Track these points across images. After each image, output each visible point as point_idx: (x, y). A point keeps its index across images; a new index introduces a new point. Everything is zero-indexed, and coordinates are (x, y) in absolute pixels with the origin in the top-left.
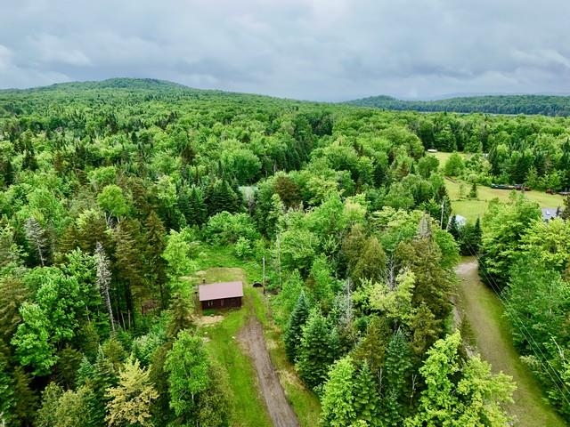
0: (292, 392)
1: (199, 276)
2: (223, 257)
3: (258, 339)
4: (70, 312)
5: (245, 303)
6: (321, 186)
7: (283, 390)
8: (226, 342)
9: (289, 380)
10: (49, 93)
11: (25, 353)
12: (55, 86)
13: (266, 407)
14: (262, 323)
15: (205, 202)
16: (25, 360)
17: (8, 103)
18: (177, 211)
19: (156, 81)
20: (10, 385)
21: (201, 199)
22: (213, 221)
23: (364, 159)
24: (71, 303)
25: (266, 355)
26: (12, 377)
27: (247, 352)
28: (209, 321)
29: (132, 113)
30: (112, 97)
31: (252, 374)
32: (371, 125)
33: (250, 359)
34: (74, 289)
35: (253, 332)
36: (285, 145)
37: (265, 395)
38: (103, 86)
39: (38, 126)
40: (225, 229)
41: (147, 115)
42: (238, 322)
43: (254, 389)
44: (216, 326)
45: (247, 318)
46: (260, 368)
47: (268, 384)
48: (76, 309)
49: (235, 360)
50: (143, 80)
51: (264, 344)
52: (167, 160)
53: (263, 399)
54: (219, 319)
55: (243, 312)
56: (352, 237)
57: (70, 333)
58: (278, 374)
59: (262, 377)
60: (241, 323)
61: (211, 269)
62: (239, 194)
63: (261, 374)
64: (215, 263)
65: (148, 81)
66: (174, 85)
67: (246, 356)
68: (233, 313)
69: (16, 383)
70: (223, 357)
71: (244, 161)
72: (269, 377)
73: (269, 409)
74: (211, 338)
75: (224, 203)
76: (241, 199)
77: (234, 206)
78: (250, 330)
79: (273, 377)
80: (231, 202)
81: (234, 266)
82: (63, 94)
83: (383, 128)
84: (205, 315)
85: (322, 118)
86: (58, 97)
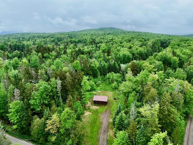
0: (110, 138)
1: (98, 93)
2: (108, 88)
3: (107, 117)
4: (47, 96)
5: (108, 104)
6: (148, 67)
7: (107, 136)
8: (97, 116)
9: (111, 134)
10: (82, 32)
11: (32, 105)
12: (84, 30)
13: (99, 141)
14: (111, 112)
15: (108, 68)
16: (32, 107)
17: (70, 35)
18: (98, 71)
19: (114, 28)
20: (26, 113)
21: (106, 67)
22: (108, 75)
23: (175, 58)
24: (48, 93)
25: (107, 123)
26: (27, 111)
27: (101, 121)
28: (95, 107)
29: (101, 39)
30: (98, 33)
31: (100, 128)
32: (186, 44)
33: (101, 123)
34: (49, 89)
35: (107, 115)
36: (146, 51)
37: (101, 137)
38: (97, 30)
39: (74, 42)
40: (111, 78)
41: (105, 39)
42: (103, 110)
43: (98, 134)
44: (96, 110)
45: (107, 109)
46: (103, 127)
47: (103, 133)
48: (49, 95)
49: (97, 122)
50: (109, 28)
51: (108, 119)
52: (100, 54)
53: (99, 138)
54: (97, 107)
55: (106, 107)
56: (147, 87)
57: (46, 102)
58: (108, 131)
59: (102, 130)
60: (104, 111)
61: (103, 91)
62: (120, 67)
63: (103, 129)
64: (105, 89)
65: (111, 28)
66: (119, 29)
67: (101, 122)
68: (103, 107)
69: (28, 113)
70: (93, 120)
71: (125, 56)
72: (105, 131)
73: (100, 141)
74: (92, 113)
75: (114, 69)
76: (120, 69)
77: (117, 71)
78: (106, 114)
79: (106, 131)
80: (116, 69)
81: (110, 91)
82: (86, 32)
83: (191, 46)
84: (94, 105)
85: (167, 41)
86: (83, 33)
